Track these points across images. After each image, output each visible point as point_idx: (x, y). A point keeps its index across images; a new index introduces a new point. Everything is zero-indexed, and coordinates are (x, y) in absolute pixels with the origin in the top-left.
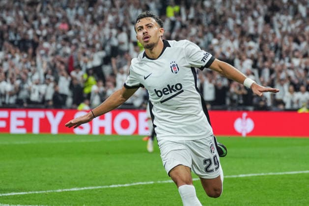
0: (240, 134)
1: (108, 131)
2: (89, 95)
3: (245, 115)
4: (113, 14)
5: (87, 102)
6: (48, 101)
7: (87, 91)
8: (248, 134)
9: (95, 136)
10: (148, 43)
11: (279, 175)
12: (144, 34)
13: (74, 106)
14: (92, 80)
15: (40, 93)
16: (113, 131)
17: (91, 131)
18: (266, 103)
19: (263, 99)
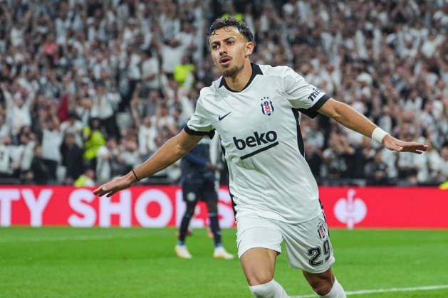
0: (344, 225)
1: (125, 221)
2: (94, 161)
3: (351, 193)
4: (132, 27)
5: (91, 173)
6: (26, 172)
7: (89, 155)
8: (356, 225)
9: (104, 229)
10: (228, 69)
11: (408, 291)
12: (221, 54)
13: (69, 181)
14: (98, 136)
15: (11, 160)
16: (134, 221)
17: (97, 222)
18: (387, 174)
19: (382, 167)
